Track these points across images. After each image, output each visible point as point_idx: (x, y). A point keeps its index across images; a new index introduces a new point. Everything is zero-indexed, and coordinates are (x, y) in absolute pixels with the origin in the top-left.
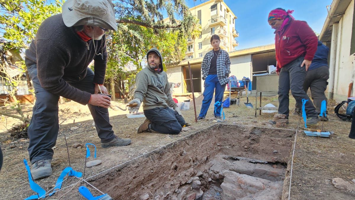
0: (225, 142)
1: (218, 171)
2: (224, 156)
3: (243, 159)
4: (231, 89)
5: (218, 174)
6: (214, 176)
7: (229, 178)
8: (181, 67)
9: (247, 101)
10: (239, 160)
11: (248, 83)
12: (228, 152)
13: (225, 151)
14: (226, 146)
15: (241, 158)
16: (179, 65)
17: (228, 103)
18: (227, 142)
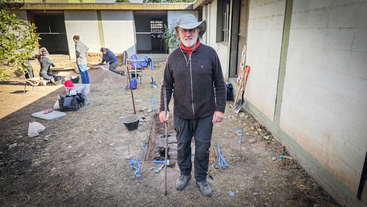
0: (160, 125)
1: (162, 146)
2: (161, 135)
3: (173, 135)
4: (137, 69)
5: (163, 149)
6: (160, 151)
7: (172, 148)
8: (25, 13)
9: (152, 80)
10: (170, 136)
11: (150, 62)
12: (163, 132)
13: (160, 132)
14: (161, 128)
15: (172, 134)
16: (22, 8)
17: (135, 84)
18: (162, 125)
